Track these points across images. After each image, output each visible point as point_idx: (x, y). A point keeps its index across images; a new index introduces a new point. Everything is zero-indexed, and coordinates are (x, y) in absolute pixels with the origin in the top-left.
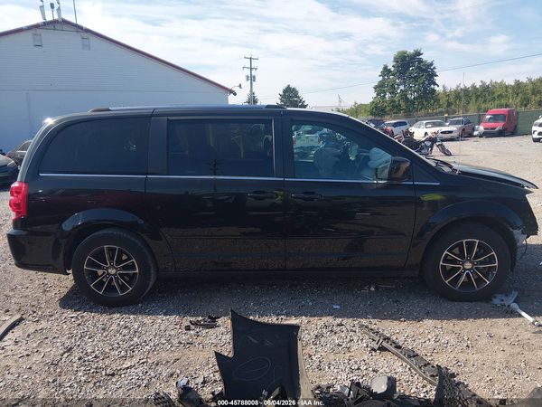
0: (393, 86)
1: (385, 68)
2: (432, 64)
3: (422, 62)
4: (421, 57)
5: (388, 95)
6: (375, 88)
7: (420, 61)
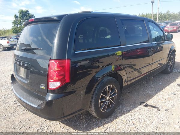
0: (20, 22)
1: (16, 15)
2: (33, 15)
3: (30, 14)
4: (28, 12)
5: (19, 26)
6: (13, 23)
7: (29, 14)
